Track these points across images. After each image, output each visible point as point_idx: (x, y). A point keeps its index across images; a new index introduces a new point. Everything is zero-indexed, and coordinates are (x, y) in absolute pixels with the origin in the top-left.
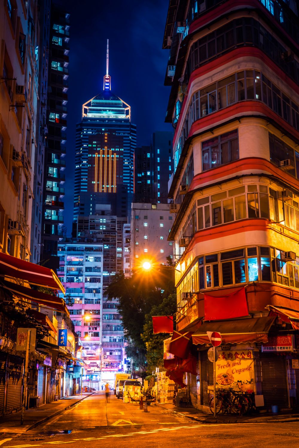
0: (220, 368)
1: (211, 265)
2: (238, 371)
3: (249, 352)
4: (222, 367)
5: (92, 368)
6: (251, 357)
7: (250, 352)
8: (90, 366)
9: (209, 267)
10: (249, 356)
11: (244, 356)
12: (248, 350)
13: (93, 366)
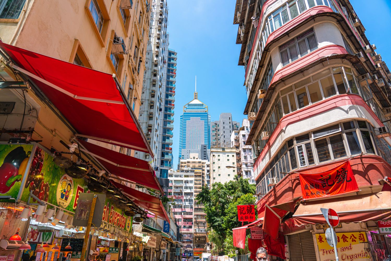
0: (325, 253)
1: (303, 144)
2: (349, 258)
3: (360, 234)
4: (328, 252)
5: (188, 249)
6: (364, 240)
7: (363, 235)
8: (186, 247)
9: (301, 146)
10: (362, 240)
11: (354, 239)
12: (360, 232)
13: (189, 247)
